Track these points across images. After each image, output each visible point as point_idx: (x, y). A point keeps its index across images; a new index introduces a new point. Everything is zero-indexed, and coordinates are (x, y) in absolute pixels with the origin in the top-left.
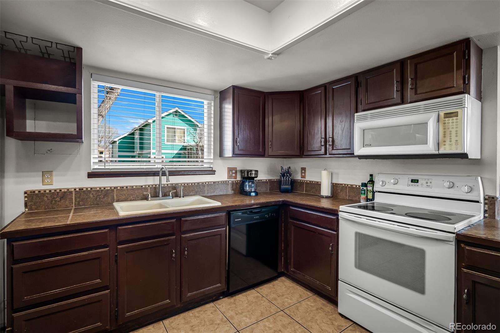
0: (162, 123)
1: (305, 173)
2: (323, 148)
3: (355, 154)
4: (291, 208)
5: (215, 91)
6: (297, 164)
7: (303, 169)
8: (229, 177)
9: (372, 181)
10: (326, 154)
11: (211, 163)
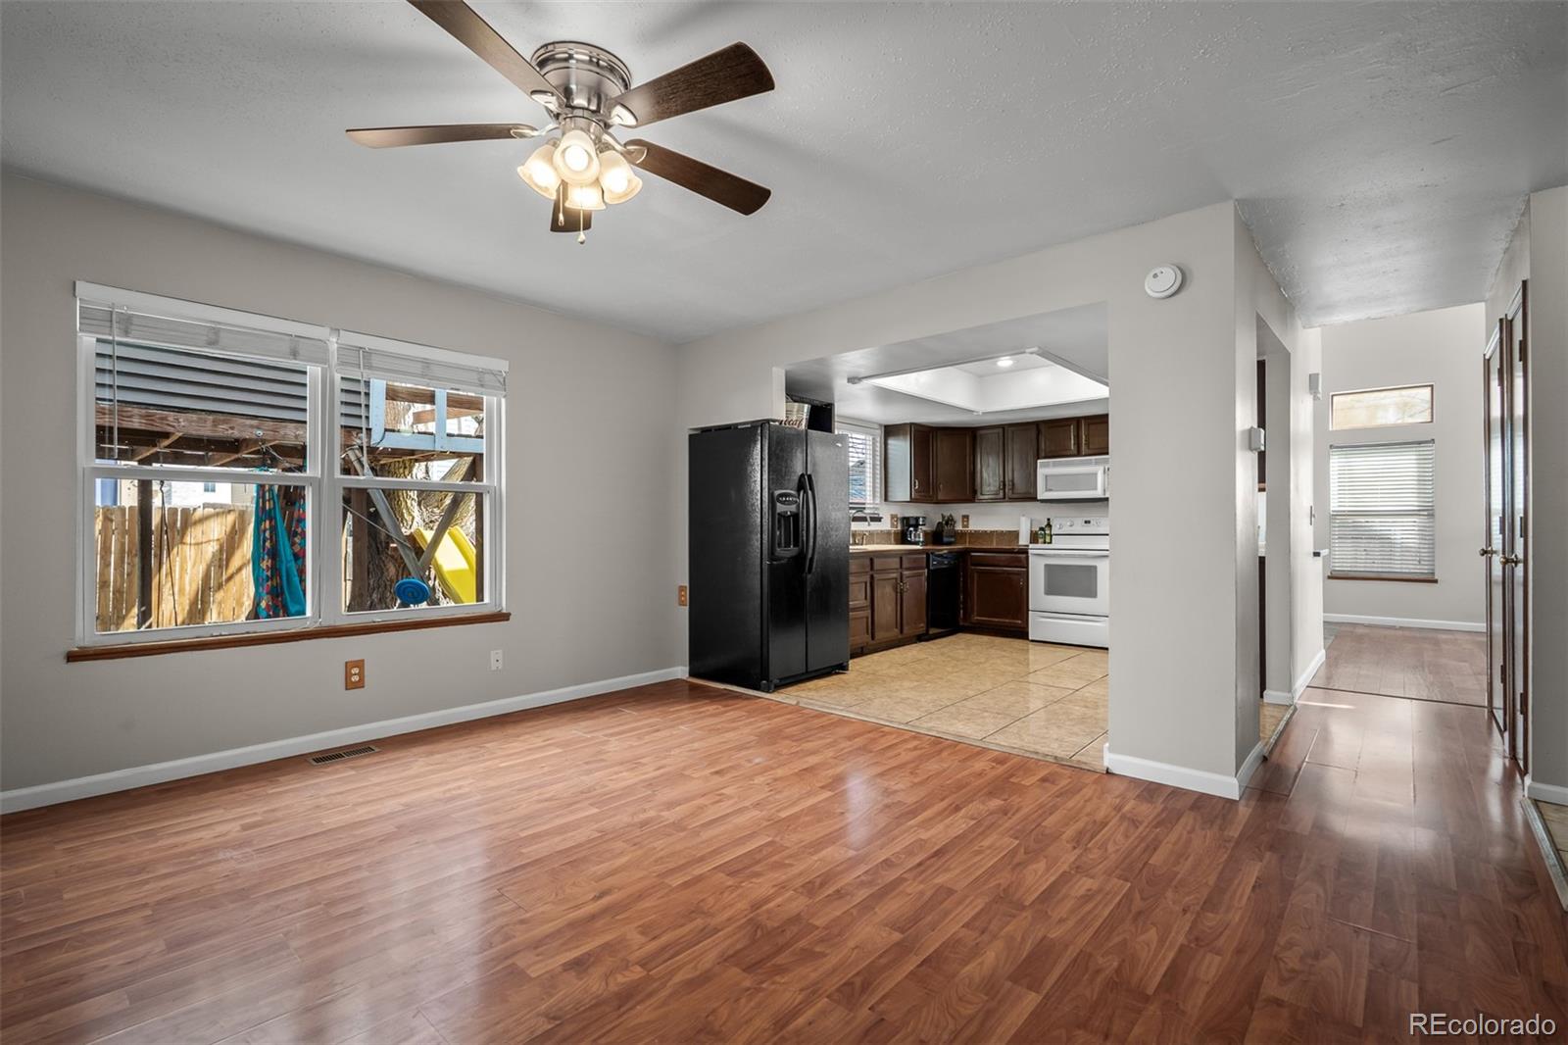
0: (851, 454)
1: (968, 521)
2: (1001, 492)
3: (1039, 498)
4: (973, 554)
5: (880, 425)
6: (958, 511)
7: (966, 518)
8: (892, 525)
9: (1049, 525)
10: (1004, 498)
11: (877, 509)
